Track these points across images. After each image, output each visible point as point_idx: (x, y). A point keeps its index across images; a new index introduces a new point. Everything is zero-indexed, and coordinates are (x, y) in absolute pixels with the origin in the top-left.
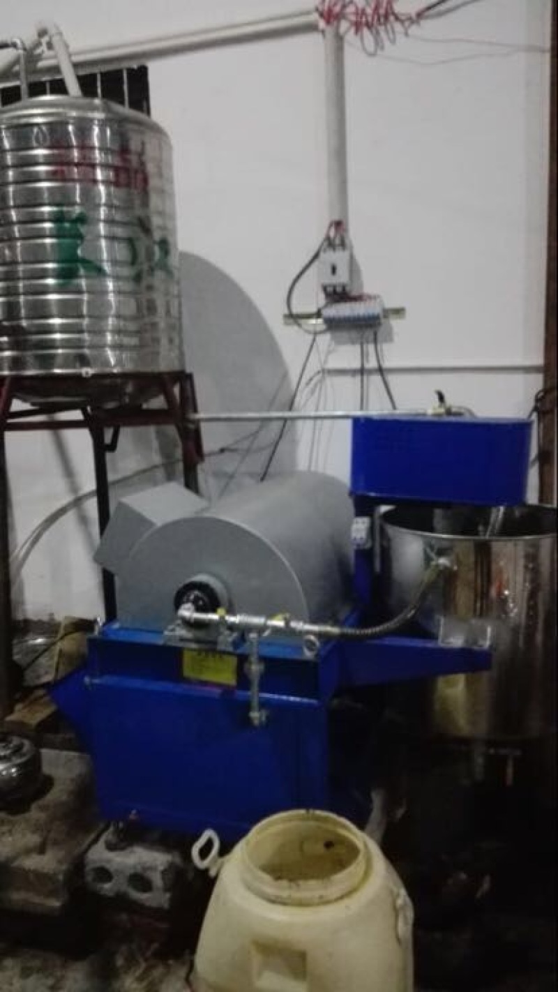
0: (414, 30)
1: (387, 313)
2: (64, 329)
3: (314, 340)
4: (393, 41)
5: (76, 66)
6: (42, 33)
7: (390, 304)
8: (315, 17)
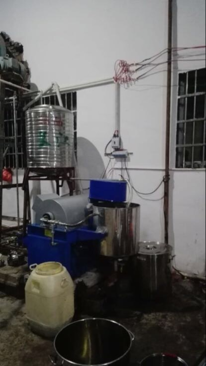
0: (136, 82)
1: (128, 154)
2: (44, 157)
3: (110, 161)
4: (131, 85)
5: (60, 92)
6: (53, 85)
7: (129, 152)
8: (113, 80)
